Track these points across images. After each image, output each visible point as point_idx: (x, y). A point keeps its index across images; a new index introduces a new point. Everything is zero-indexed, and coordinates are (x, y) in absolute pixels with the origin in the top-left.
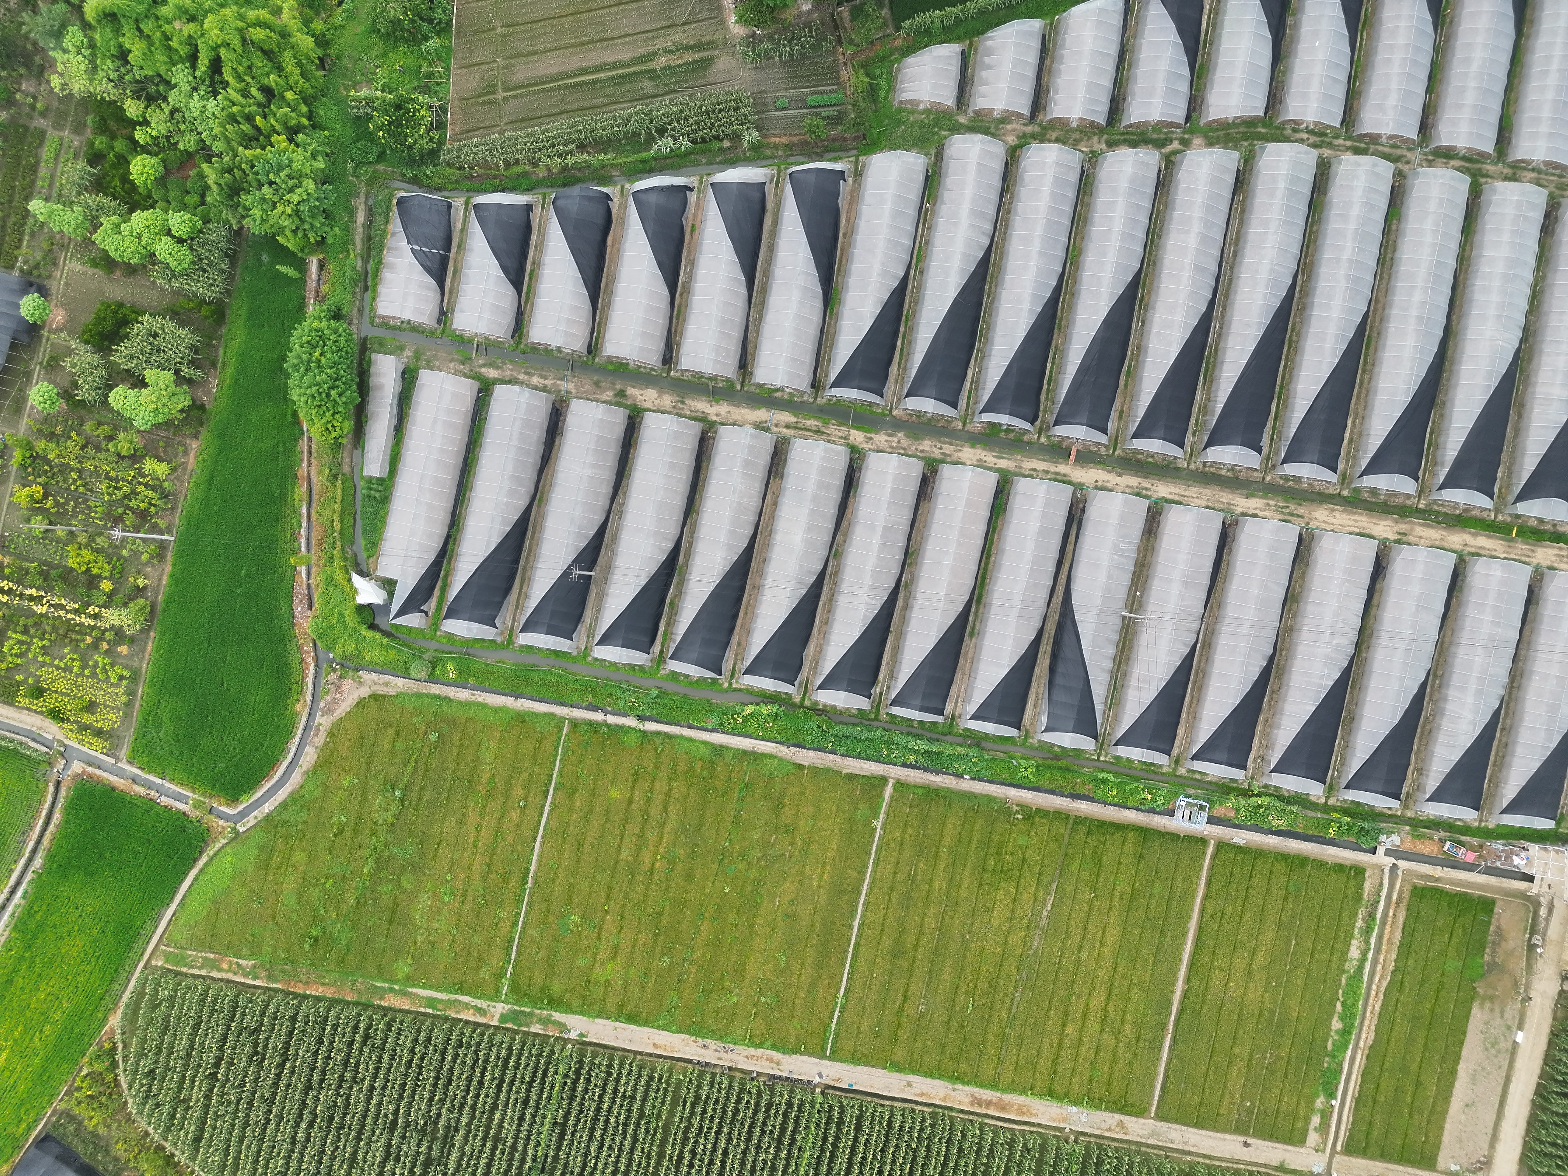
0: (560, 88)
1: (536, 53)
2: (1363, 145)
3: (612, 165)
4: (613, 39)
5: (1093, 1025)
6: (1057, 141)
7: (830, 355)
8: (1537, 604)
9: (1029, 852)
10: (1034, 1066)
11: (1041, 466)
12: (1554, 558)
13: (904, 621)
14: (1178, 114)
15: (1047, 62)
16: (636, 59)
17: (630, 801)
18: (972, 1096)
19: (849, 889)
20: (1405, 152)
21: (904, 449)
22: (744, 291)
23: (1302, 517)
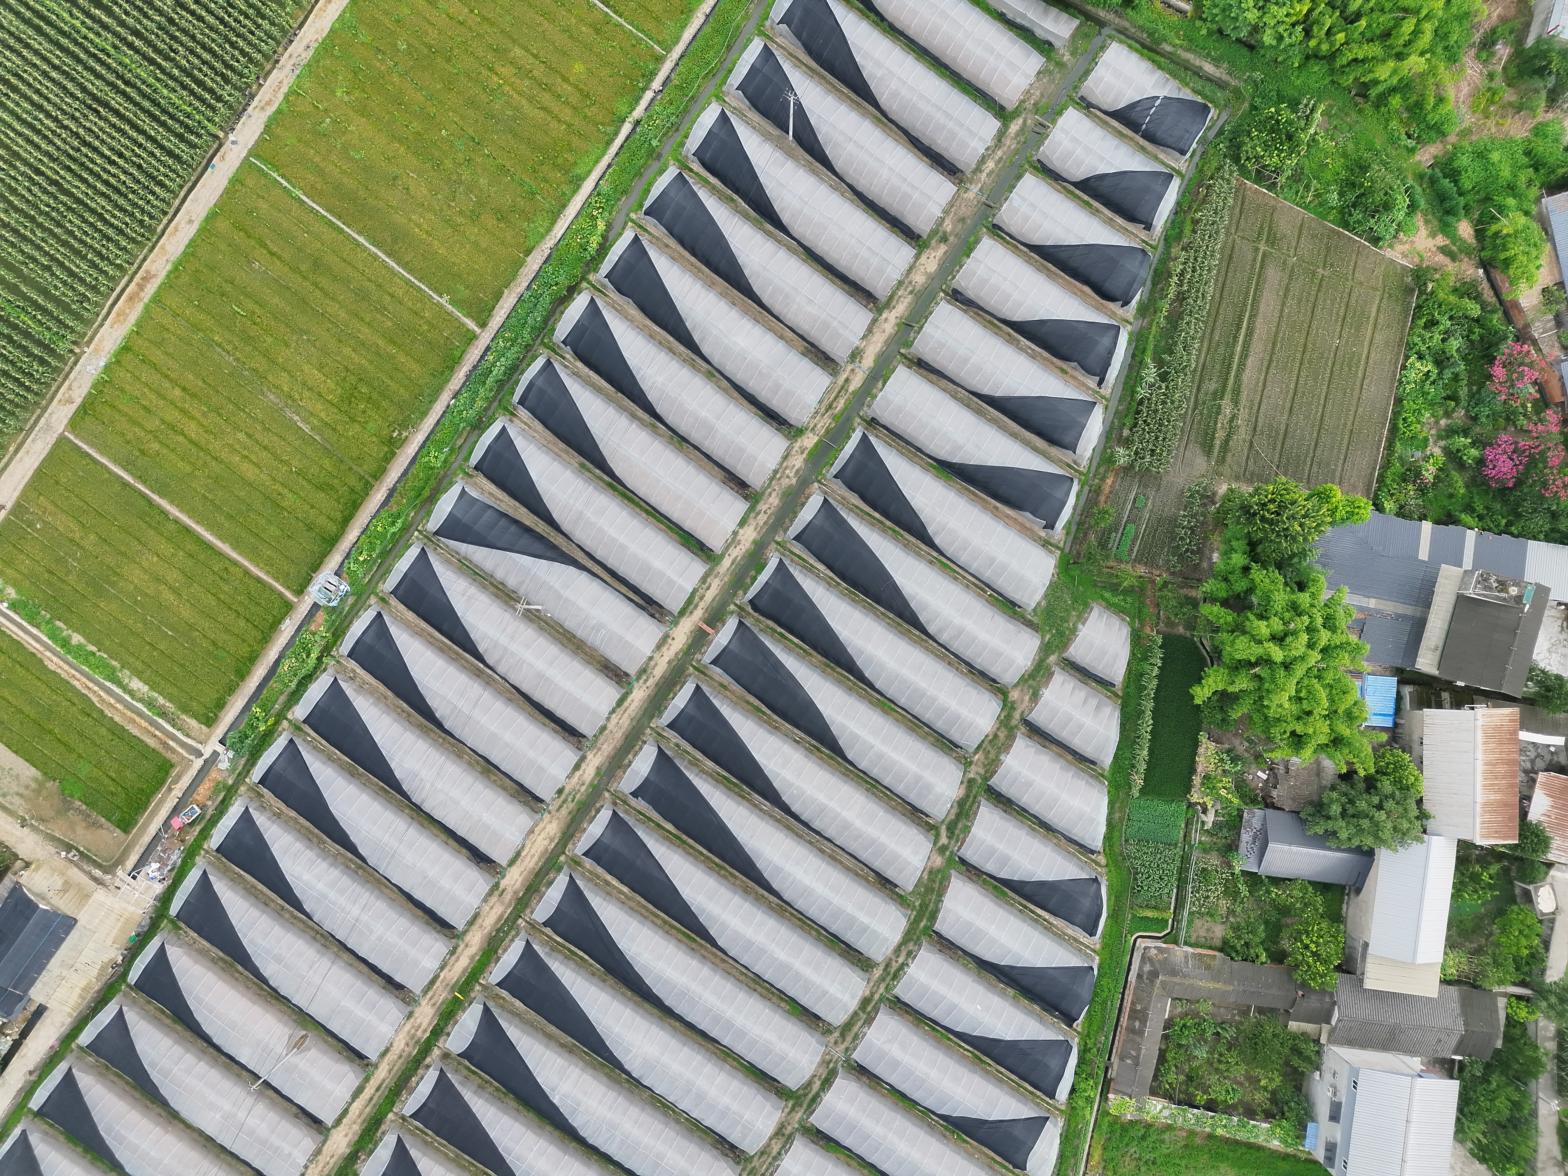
0: (1245, 305)
1: (1285, 295)
2: (869, 1009)
3: (1153, 320)
4: (1267, 373)
5: (172, 415)
6: (996, 736)
7: (894, 447)
8: (384, 988)
9: (357, 428)
10: (159, 344)
11: (710, 595)
12: (418, 1021)
13: (622, 408)
14: (969, 853)
15: (1070, 757)
16: (1239, 386)
17: (565, 79)
18: (155, 276)
19: (396, 247)
20: (846, 1044)
21: (779, 479)
22: (986, 391)
23: (558, 810)
